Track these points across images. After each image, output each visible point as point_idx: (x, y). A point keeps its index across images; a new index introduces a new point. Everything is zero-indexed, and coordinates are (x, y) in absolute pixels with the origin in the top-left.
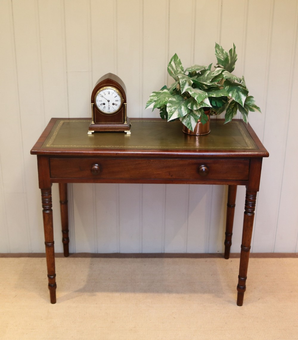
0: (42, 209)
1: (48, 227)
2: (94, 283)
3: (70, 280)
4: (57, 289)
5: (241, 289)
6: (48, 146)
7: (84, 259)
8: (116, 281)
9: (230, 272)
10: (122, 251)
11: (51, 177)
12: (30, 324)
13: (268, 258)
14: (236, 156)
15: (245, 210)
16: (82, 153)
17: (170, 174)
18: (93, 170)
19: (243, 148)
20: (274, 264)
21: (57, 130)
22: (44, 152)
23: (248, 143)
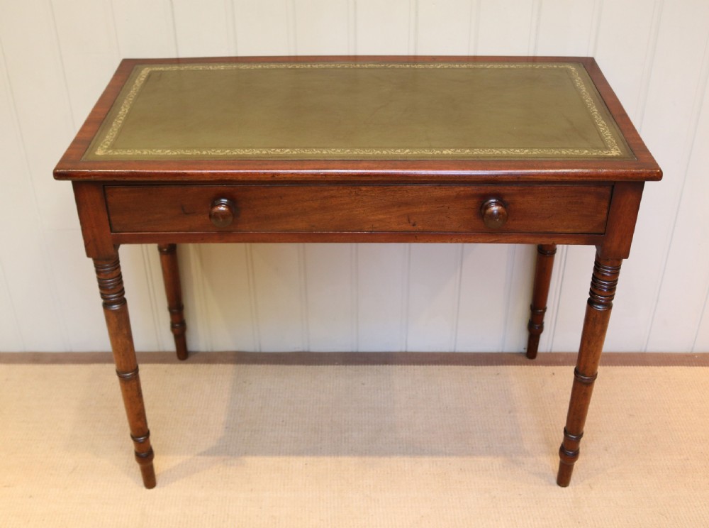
6: (100, 152)
10: (316, 348)
11: (112, 230)
13: (634, 366)
16: (185, 173)
17: (409, 220)
18: (215, 217)
19: (595, 153)
20: (646, 382)
21: (131, 99)
22: (89, 175)
23: (607, 136)
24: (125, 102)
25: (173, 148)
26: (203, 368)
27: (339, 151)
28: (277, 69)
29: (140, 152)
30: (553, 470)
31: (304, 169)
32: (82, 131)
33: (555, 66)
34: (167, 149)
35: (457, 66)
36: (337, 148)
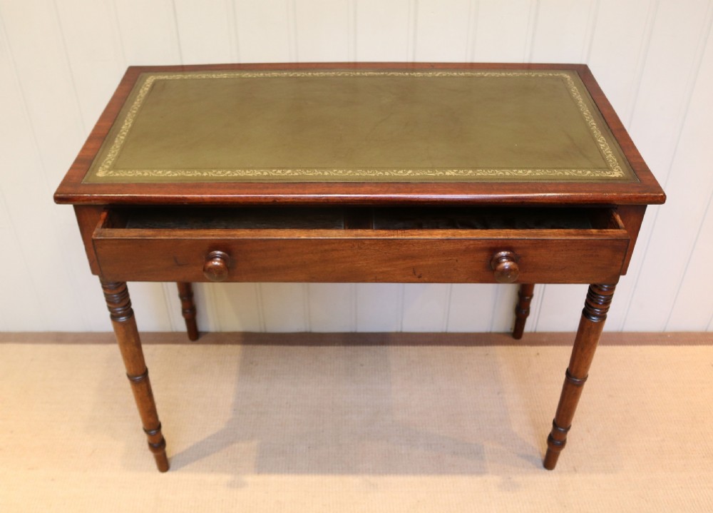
6: (101, 174)
8: (300, 410)
10: (317, 328)
13: (612, 345)
17: (414, 273)
18: (210, 272)
20: (624, 362)
21: (134, 112)
22: (89, 199)
23: (608, 154)
24: (129, 115)
25: (174, 169)
26: (213, 349)
27: (341, 172)
28: (278, 77)
29: (140, 173)
30: (540, 453)
31: (305, 194)
32: (85, 148)
33: (551, 75)
34: (168, 169)
35: (455, 74)
36: (339, 168)
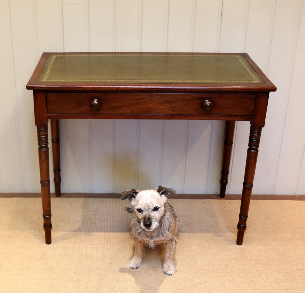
0: (38, 146)
1: (44, 166)
2: (90, 224)
3: (65, 221)
4: (52, 230)
5: (242, 227)
6: (44, 80)
7: (78, 199)
8: (112, 222)
9: (229, 214)
11: (47, 113)
12: (25, 265)
13: (268, 200)
14: (242, 90)
15: (248, 147)
16: (81, 87)
17: (172, 109)
18: (92, 106)
19: (248, 82)
20: (274, 206)
23: (253, 77)
24: (49, 66)
25: (74, 79)
31: (130, 86)
32: (34, 74)
36: (142, 80)
